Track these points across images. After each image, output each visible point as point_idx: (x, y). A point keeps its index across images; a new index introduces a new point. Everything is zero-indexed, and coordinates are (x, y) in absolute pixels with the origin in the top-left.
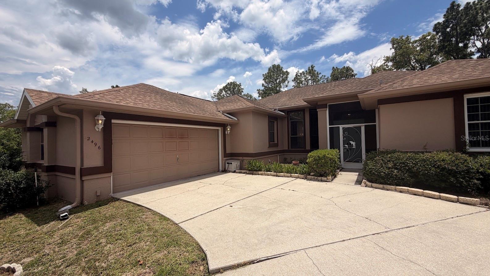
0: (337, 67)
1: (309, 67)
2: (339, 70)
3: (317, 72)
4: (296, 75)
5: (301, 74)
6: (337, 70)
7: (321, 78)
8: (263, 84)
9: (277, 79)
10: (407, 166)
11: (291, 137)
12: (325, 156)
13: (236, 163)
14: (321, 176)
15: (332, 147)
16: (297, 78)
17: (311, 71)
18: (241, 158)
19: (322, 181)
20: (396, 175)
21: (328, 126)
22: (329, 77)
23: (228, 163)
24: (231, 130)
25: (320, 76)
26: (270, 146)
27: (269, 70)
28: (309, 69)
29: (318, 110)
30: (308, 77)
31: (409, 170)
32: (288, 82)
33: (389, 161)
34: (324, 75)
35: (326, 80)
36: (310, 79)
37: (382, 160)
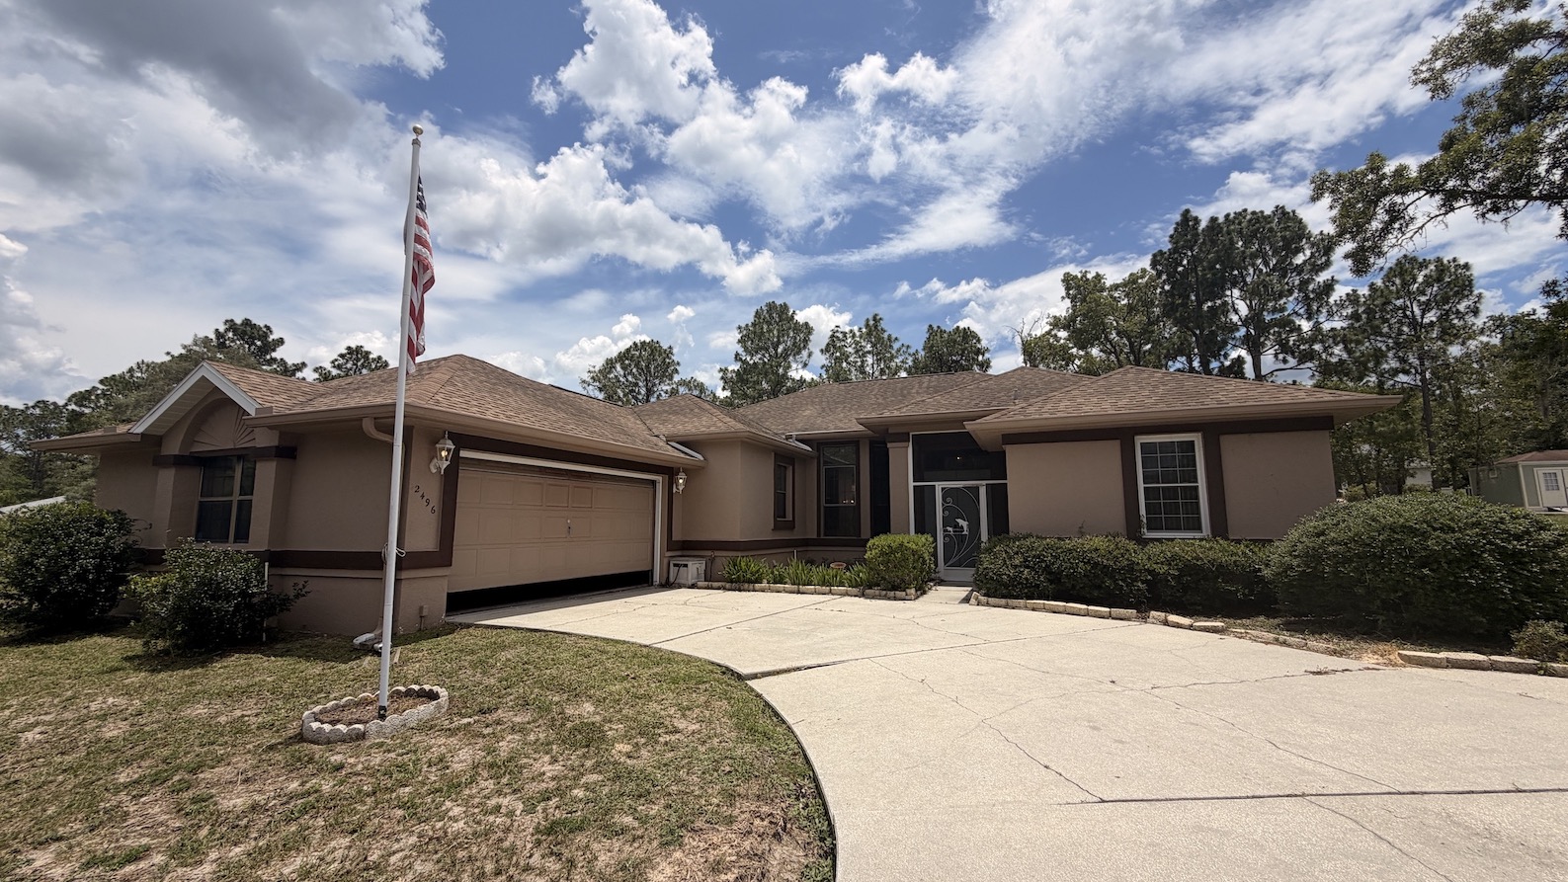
0: (938, 327)
1: (868, 320)
2: (945, 335)
3: (889, 336)
4: (833, 336)
5: (845, 336)
6: (938, 334)
7: (898, 350)
8: (737, 355)
9: (779, 343)
10: (1043, 561)
11: (825, 507)
12: (901, 545)
13: (697, 566)
14: (895, 588)
15: (920, 530)
16: (834, 346)
17: (874, 329)
18: (709, 553)
19: (895, 599)
20: (1026, 579)
21: (912, 484)
22: (920, 350)
23: (675, 565)
24: (686, 482)
25: (896, 346)
26: (777, 527)
27: (755, 317)
28: (867, 326)
29: (889, 445)
30: (865, 347)
31: (1047, 569)
32: (810, 355)
33: (1017, 553)
34: (906, 344)
35: (911, 359)
36: (869, 352)
37: (1006, 552)
